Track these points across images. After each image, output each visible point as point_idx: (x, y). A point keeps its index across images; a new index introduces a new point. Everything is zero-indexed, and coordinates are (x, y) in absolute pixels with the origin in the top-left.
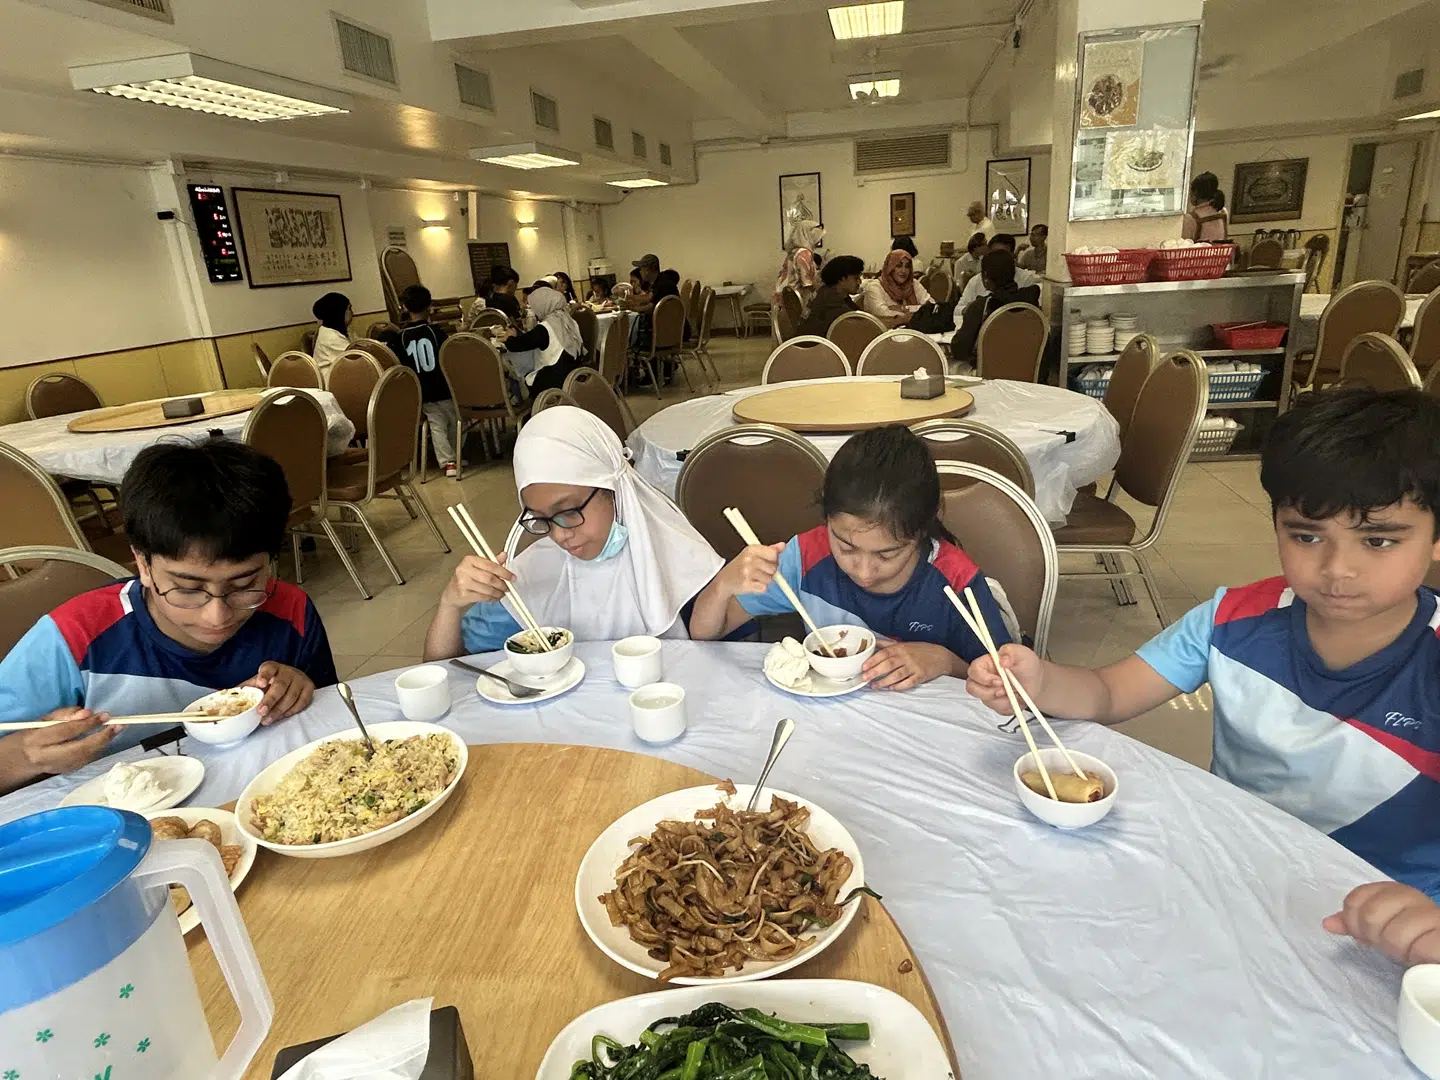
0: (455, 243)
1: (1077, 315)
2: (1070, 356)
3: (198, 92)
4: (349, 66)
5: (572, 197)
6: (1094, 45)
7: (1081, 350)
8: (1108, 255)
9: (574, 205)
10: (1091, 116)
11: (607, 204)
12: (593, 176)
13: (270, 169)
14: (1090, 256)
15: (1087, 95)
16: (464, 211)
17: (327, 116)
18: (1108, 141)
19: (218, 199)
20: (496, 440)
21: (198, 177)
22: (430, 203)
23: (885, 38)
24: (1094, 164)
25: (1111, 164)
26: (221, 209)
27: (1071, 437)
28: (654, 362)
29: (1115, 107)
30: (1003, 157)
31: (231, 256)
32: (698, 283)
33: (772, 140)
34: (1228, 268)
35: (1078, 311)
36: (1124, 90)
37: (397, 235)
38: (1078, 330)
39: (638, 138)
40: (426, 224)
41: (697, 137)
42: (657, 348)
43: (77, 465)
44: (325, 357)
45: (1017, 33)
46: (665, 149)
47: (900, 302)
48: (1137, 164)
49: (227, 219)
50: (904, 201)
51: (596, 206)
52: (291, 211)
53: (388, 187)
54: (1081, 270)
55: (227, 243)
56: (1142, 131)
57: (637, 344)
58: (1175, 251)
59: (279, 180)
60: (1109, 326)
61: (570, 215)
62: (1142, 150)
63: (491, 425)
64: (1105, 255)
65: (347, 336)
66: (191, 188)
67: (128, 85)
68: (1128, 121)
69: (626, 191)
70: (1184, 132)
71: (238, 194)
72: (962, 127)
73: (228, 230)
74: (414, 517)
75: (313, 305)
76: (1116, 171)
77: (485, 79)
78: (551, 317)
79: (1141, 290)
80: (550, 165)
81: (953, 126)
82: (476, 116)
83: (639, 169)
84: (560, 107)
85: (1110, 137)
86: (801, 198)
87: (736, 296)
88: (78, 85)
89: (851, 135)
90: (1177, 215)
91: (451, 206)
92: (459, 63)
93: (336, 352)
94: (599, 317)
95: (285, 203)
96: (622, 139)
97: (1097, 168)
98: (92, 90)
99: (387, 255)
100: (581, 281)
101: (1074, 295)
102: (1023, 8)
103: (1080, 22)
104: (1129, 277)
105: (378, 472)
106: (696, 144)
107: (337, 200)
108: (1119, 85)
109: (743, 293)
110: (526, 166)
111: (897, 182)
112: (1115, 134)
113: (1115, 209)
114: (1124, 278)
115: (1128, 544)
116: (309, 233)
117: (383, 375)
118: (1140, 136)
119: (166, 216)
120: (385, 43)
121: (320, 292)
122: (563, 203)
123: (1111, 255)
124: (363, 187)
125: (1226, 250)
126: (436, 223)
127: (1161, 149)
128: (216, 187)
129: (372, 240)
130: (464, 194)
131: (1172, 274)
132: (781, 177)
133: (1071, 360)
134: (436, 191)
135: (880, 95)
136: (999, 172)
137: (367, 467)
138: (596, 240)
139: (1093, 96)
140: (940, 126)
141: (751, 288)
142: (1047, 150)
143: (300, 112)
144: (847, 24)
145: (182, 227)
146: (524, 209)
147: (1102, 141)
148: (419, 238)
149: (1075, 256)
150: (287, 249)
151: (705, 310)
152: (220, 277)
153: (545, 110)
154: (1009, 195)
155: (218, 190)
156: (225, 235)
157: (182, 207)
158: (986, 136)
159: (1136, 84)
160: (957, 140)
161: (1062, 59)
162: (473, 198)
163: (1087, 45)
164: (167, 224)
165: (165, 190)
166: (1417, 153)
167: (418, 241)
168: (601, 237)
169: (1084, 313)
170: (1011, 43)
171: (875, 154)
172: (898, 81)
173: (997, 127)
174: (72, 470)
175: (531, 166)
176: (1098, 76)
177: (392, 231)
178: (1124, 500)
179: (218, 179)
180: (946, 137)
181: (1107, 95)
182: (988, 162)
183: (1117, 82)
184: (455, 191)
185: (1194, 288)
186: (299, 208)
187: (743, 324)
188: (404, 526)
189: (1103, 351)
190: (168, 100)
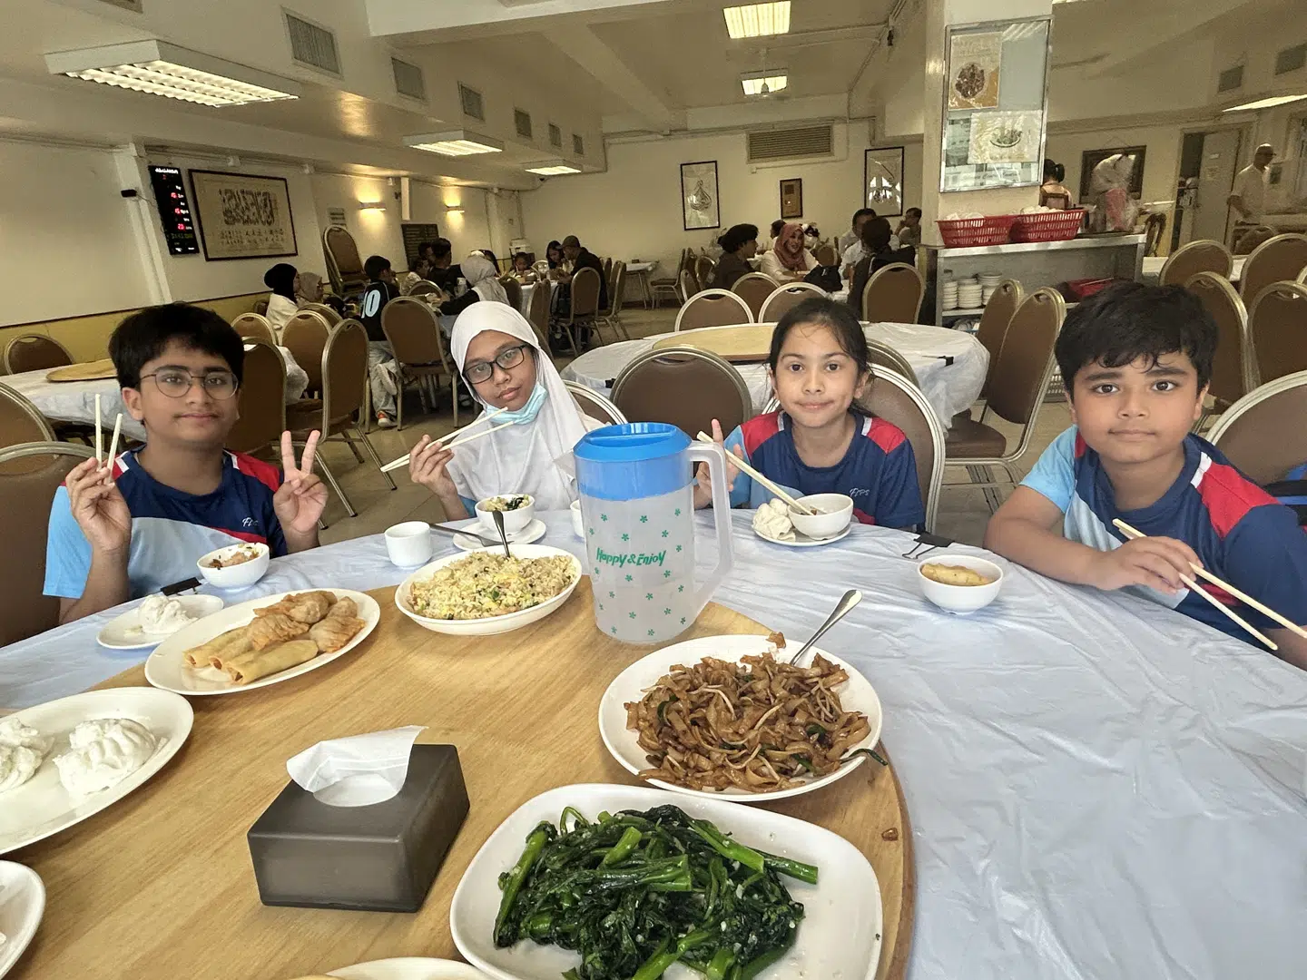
0: (390, 224)
1: (949, 274)
2: (944, 310)
3: (163, 76)
4: (298, 56)
5: (494, 184)
6: (959, 36)
7: (953, 305)
8: (975, 220)
9: (496, 191)
10: (958, 99)
11: (527, 191)
12: (514, 164)
13: (223, 152)
14: (959, 221)
15: (954, 80)
16: (398, 195)
17: (278, 101)
18: (972, 121)
19: (176, 179)
20: (433, 396)
21: (157, 159)
22: (367, 187)
23: (774, 37)
24: (961, 142)
25: (977, 141)
26: (179, 188)
27: (950, 361)
28: (572, 328)
29: (979, 91)
30: (880, 145)
31: (189, 231)
32: (610, 259)
33: (672, 132)
34: (1079, 232)
35: (951, 271)
36: (986, 76)
37: (337, 215)
38: (950, 288)
39: (554, 129)
40: (363, 206)
41: (605, 131)
42: (575, 315)
43: (58, 408)
44: (276, 322)
45: (890, 32)
46: (577, 140)
47: (792, 269)
48: (998, 141)
49: (185, 197)
50: (792, 186)
51: (516, 194)
52: (243, 192)
53: (330, 171)
54: (952, 234)
55: (185, 220)
56: (1002, 112)
57: (557, 313)
58: (1034, 216)
59: (231, 163)
60: (977, 283)
61: (492, 200)
62: (1002, 128)
63: (427, 383)
64: (973, 220)
65: (296, 302)
66: (152, 169)
67: (99, 70)
68: (990, 104)
69: (543, 178)
70: (1039, 112)
71: (195, 175)
72: (842, 120)
73: (185, 208)
74: (362, 461)
75: (264, 276)
76: (980, 147)
77: (419, 71)
78: (482, 283)
79: (1004, 251)
80: (475, 152)
81: (833, 119)
82: (411, 105)
83: (555, 157)
84: (485, 99)
85: (975, 117)
86: (700, 184)
87: (643, 272)
88: (54, 69)
89: (744, 127)
90: (1034, 186)
91: (385, 190)
92: (395, 57)
93: (286, 317)
94: (523, 287)
95: (236, 185)
96: (539, 130)
97: (964, 145)
98: (65, 75)
99: (328, 233)
100: (503, 260)
101: (946, 256)
102: (896, 9)
103: (946, 17)
104: (995, 239)
105: (331, 417)
106: (605, 136)
107: (283, 182)
108: (982, 71)
109: (650, 269)
110: (453, 153)
111: (788, 169)
112: (978, 115)
113: (979, 181)
114: (990, 240)
115: (1000, 457)
116: (259, 212)
117: (332, 332)
118: (1000, 117)
119: (129, 193)
120: (329, 37)
121: (271, 264)
122: (486, 189)
123: (978, 220)
124: (307, 171)
125: (1077, 214)
126: (372, 205)
127: (1018, 128)
128: (174, 169)
129: (315, 219)
130: (397, 179)
131: (1030, 236)
132: (681, 165)
133: (945, 314)
134: (373, 176)
135: (770, 91)
136: (876, 162)
137: (322, 413)
138: (517, 223)
139: (959, 82)
140: (822, 119)
141: (657, 265)
142: (919, 140)
143: (254, 98)
144: (743, 23)
145: (144, 205)
146: (451, 195)
147: (968, 121)
148: (358, 218)
149: (946, 222)
150: (239, 226)
151: (618, 281)
152: (179, 250)
153: (471, 102)
154: (885, 183)
155: (176, 172)
156: (183, 212)
157: (143, 185)
158: (864, 127)
159: (997, 70)
160: (839, 131)
161: (930, 55)
162: (405, 183)
163: (953, 37)
164: (129, 201)
165: (128, 170)
166: (1239, 141)
167: (356, 221)
168: (521, 220)
169: (955, 274)
170: (885, 41)
171: (765, 144)
172: (785, 78)
173: (874, 119)
174: (55, 413)
175: (458, 153)
176: (964, 64)
177: (333, 211)
178: (995, 421)
179: (177, 161)
180: (829, 129)
181: (971, 81)
182: (866, 151)
183: (980, 69)
184: (388, 178)
185: (1050, 248)
186: (249, 189)
187: (650, 298)
188: (355, 469)
189: (972, 305)
190: (134, 85)
